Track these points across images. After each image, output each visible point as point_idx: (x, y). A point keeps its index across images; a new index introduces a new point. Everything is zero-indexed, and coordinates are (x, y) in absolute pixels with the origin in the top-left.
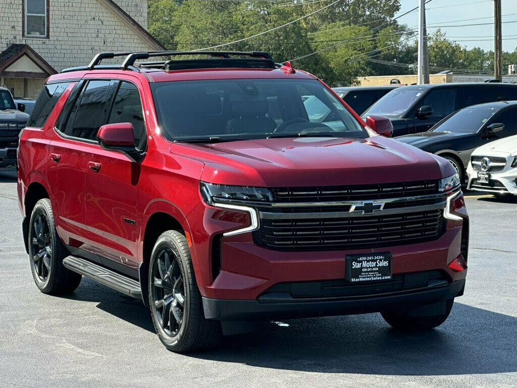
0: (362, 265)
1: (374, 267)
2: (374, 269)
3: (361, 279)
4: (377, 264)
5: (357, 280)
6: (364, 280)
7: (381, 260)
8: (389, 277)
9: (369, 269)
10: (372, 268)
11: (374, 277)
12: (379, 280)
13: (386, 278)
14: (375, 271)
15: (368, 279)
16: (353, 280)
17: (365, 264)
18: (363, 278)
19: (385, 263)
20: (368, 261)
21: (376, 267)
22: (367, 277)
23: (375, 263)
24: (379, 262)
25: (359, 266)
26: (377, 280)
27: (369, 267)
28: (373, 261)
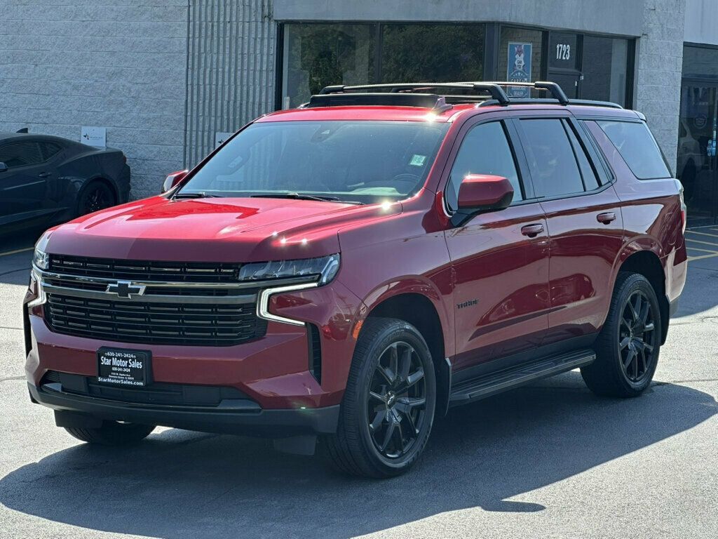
0: (111, 362)
1: (125, 367)
2: (125, 370)
3: (109, 380)
4: (128, 364)
5: (105, 380)
6: (113, 381)
7: (133, 360)
8: (141, 384)
9: (120, 369)
10: (122, 367)
11: (124, 380)
12: (130, 385)
13: (138, 384)
14: (125, 373)
15: (118, 382)
16: (100, 379)
17: (115, 362)
18: (112, 379)
19: (138, 365)
20: (118, 358)
21: (128, 367)
22: (117, 379)
23: (127, 362)
24: (131, 362)
25: (108, 362)
26: (128, 385)
27: (120, 367)
28: (124, 359)
